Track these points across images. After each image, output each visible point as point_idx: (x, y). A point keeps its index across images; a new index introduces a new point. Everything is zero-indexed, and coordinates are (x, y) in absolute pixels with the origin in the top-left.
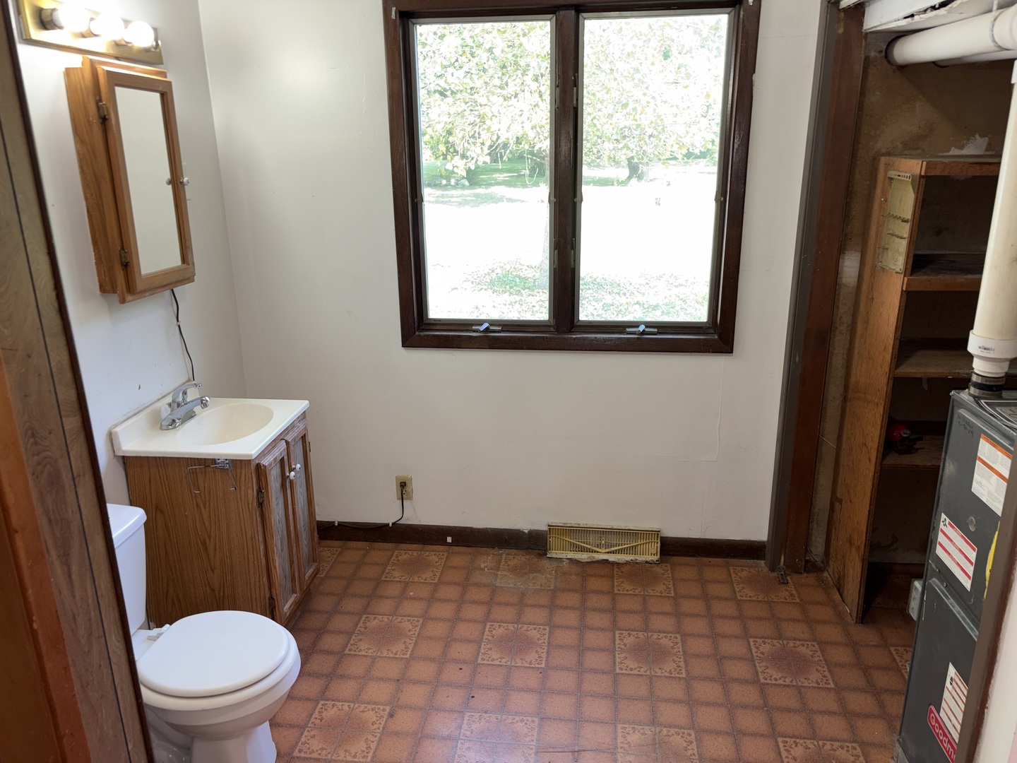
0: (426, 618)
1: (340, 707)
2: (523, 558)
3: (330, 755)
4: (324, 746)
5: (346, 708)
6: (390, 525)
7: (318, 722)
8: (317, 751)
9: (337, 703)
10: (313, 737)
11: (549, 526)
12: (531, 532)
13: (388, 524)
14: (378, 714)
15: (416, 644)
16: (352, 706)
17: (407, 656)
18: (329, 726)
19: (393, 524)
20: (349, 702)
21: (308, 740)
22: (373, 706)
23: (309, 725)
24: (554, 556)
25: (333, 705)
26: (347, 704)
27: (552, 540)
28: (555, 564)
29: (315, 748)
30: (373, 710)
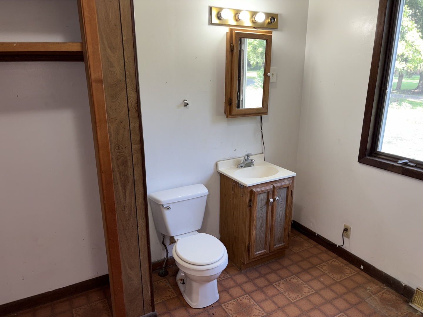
0: (317, 292)
1: (251, 301)
2: (394, 298)
3: (230, 314)
4: (232, 310)
5: (252, 303)
6: (337, 246)
7: (239, 300)
8: (229, 309)
9: (251, 299)
10: (233, 304)
11: (417, 288)
12: (406, 287)
13: (336, 245)
14: (259, 314)
15: (301, 299)
16: (254, 304)
17: (293, 301)
18: (241, 305)
19: (339, 246)
20: (255, 301)
21: (230, 304)
22: (261, 310)
23: (236, 299)
24: (413, 306)
25: (249, 299)
26: (254, 302)
27: (417, 297)
28: (411, 311)
29: (229, 308)
30: (259, 311)
